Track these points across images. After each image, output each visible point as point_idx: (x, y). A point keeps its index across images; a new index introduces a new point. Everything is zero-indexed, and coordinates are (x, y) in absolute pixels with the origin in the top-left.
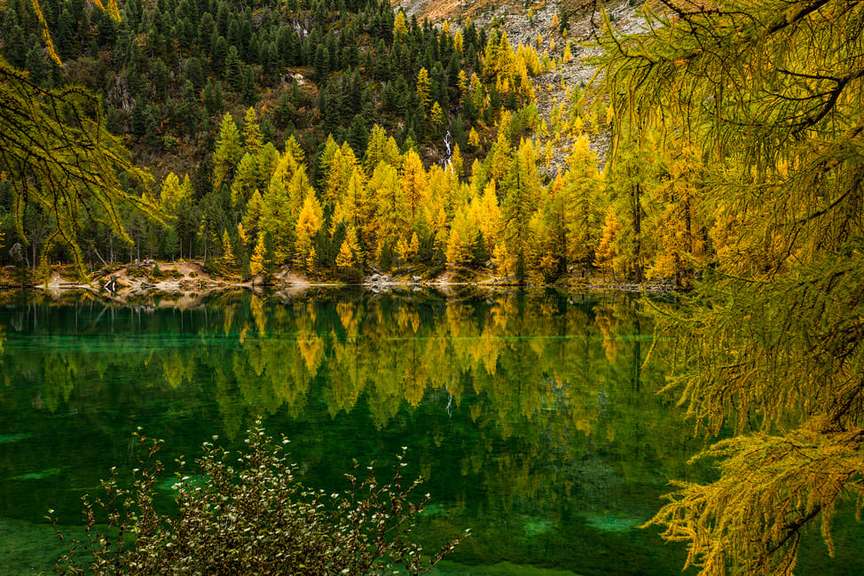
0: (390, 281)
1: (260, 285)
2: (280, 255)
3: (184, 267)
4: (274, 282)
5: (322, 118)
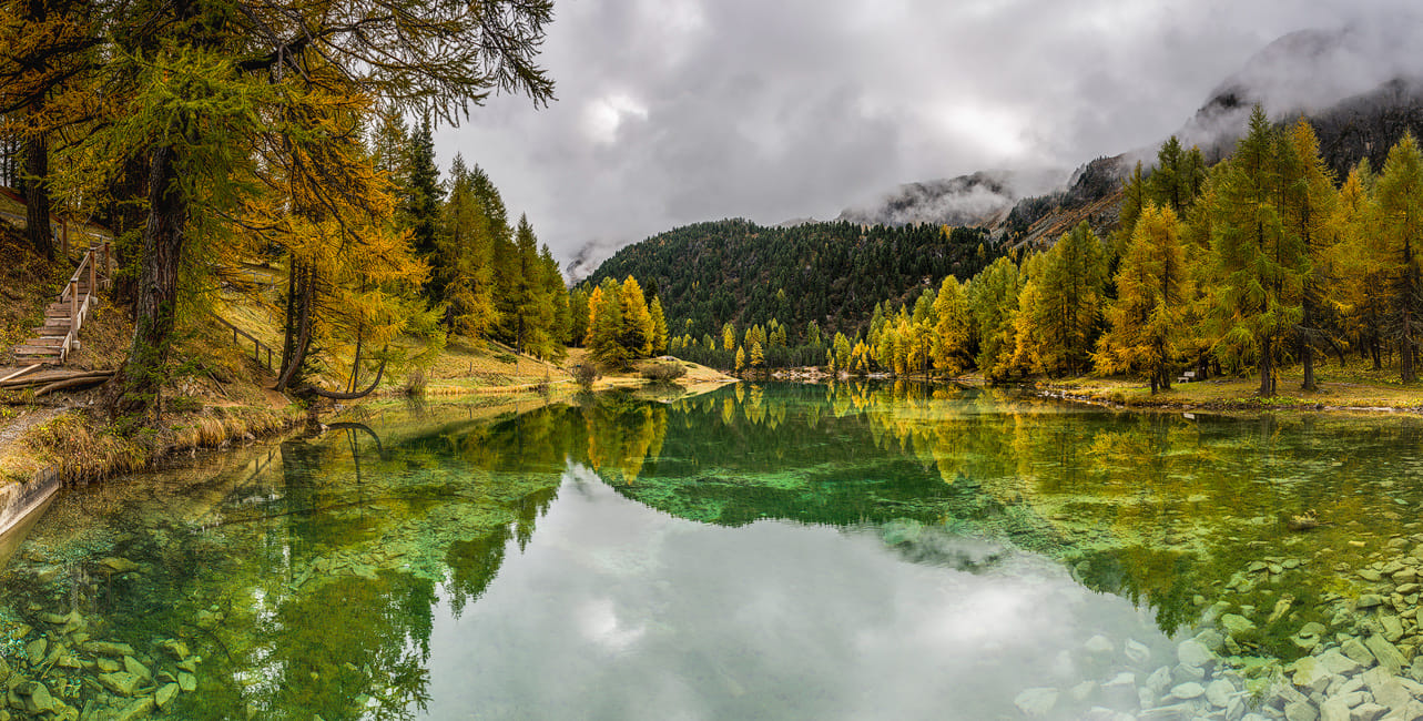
1: (833, 376)
3: (813, 369)
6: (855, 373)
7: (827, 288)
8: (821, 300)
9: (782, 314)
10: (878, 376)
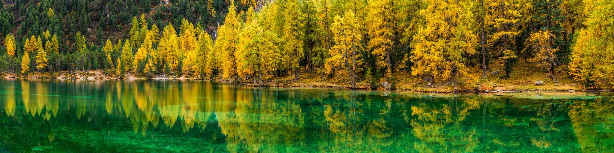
0: (166, 77)
1: (119, 79)
2: (127, 68)
3: (98, 72)
4: (123, 78)
5: (172, 16)
6: (143, 76)
7: (86, 8)
8: (83, 17)
9: (53, 28)
10: (163, 78)
